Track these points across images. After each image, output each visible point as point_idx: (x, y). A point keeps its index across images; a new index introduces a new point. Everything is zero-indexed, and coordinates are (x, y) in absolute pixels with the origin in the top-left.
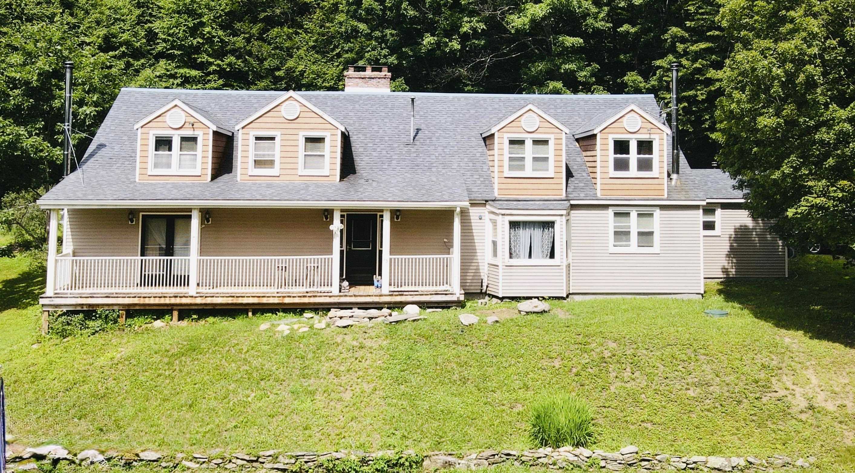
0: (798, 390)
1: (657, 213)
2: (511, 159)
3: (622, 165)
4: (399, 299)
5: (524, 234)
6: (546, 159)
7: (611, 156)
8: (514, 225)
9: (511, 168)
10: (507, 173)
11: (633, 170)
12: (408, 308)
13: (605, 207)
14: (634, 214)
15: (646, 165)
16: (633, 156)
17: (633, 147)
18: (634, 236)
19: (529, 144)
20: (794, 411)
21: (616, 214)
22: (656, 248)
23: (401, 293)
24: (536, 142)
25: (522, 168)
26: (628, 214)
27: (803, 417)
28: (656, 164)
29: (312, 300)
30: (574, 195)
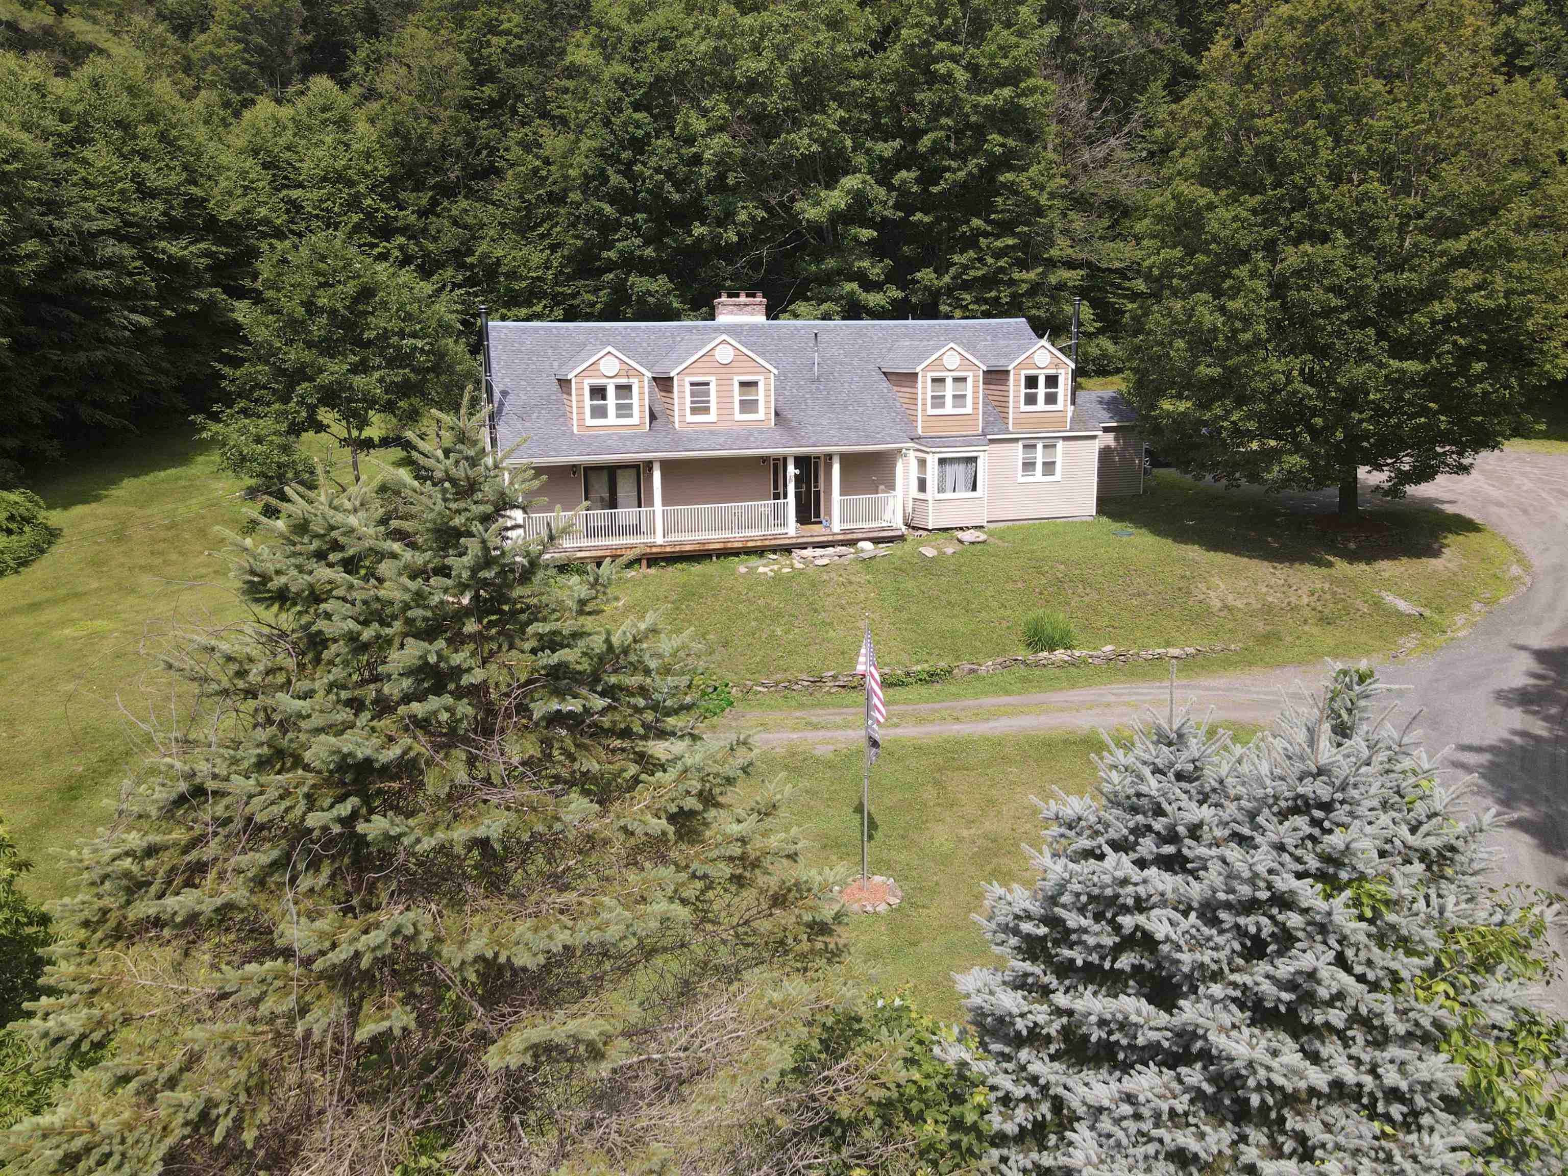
0: (1212, 594)
1: (1060, 444)
2: (933, 397)
3: (1031, 400)
4: (850, 537)
5: (949, 469)
6: (964, 396)
7: (1023, 391)
8: (942, 461)
9: (934, 406)
10: (930, 411)
11: (1041, 405)
12: (861, 544)
13: (1016, 440)
14: (1040, 446)
15: (1051, 399)
16: (1041, 390)
17: (1042, 381)
18: (1039, 467)
19: (949, 381)
20: (1215, 610)
21: (1025, 446)
22: (1058, 476)
23: (852, 531)
24: (956, 380)
25: (942, 405)
26: (1034, 446)
27: (1222, 614)
28: (1060, 398)
29: (773, 542)
30: (989, 429)
